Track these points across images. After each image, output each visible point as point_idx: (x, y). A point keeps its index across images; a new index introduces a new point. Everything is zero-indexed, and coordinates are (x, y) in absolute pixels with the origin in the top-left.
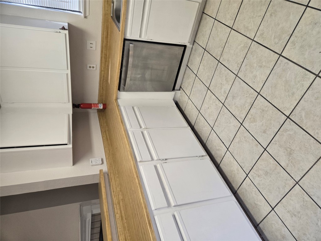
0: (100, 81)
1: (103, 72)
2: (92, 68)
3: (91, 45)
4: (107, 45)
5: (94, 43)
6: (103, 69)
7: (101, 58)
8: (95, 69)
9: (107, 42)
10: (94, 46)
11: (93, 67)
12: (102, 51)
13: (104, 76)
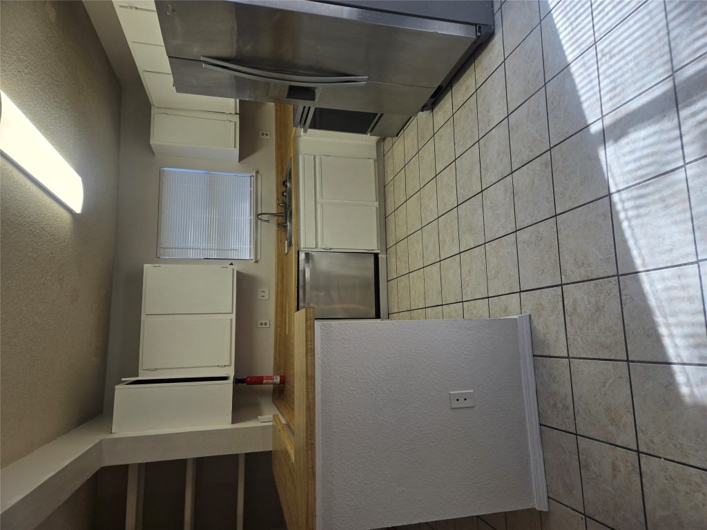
0: (276, 342)
1: (279, 329)
2: (264, 326)
3: (263, 294)
4: (283, 289)
5: (267, 290)
6: (278, 323)
7: (276, 308)
8: (268, 326)
9: (283, 286)
10: (266, 294)
11: (266, 324)
12: (277, 299)
13: (280, 334)
